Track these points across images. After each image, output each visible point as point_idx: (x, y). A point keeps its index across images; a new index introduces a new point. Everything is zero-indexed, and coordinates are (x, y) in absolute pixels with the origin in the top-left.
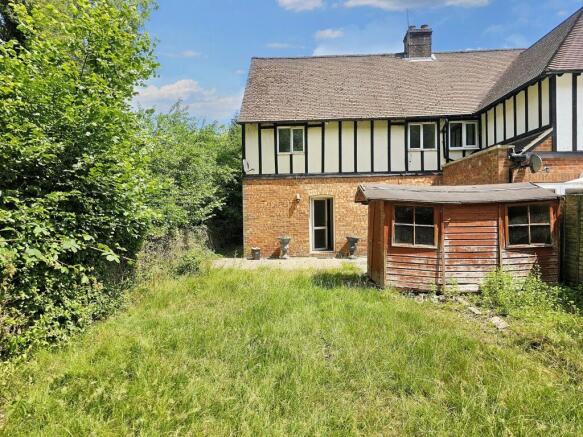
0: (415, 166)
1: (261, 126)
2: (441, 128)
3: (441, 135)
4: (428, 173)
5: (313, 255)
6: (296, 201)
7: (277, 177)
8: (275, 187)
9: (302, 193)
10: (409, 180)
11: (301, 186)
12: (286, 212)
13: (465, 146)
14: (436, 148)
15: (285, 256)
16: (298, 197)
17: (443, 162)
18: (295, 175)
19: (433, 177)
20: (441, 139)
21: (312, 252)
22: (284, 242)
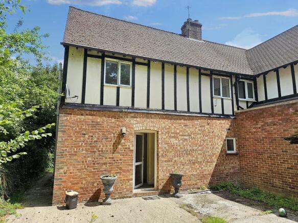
0: (218, 110)
1: (87, 53)
2: (233, 83)
3: (234, 88)
4: (227, 117)
5: (136, 195)
6: (122, 135)
7: (102, 109)
8: (99, 119)
9: (127, 127)
10: (214, 121)
11: (127, 120)
12: (110, 147)
13: (247, 99)
14: (230, 98)
15: (109, 200)
16: (124, 130)
17: (235, 109)
18: (122, 108)
19: (230, 120)
20: (234, 92)
21: (135, 191)
22: (108, 184)
